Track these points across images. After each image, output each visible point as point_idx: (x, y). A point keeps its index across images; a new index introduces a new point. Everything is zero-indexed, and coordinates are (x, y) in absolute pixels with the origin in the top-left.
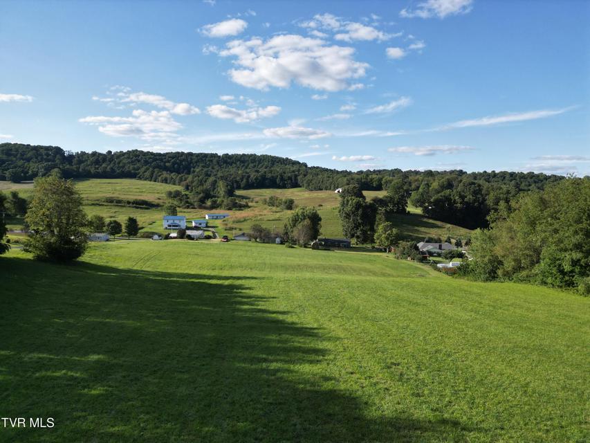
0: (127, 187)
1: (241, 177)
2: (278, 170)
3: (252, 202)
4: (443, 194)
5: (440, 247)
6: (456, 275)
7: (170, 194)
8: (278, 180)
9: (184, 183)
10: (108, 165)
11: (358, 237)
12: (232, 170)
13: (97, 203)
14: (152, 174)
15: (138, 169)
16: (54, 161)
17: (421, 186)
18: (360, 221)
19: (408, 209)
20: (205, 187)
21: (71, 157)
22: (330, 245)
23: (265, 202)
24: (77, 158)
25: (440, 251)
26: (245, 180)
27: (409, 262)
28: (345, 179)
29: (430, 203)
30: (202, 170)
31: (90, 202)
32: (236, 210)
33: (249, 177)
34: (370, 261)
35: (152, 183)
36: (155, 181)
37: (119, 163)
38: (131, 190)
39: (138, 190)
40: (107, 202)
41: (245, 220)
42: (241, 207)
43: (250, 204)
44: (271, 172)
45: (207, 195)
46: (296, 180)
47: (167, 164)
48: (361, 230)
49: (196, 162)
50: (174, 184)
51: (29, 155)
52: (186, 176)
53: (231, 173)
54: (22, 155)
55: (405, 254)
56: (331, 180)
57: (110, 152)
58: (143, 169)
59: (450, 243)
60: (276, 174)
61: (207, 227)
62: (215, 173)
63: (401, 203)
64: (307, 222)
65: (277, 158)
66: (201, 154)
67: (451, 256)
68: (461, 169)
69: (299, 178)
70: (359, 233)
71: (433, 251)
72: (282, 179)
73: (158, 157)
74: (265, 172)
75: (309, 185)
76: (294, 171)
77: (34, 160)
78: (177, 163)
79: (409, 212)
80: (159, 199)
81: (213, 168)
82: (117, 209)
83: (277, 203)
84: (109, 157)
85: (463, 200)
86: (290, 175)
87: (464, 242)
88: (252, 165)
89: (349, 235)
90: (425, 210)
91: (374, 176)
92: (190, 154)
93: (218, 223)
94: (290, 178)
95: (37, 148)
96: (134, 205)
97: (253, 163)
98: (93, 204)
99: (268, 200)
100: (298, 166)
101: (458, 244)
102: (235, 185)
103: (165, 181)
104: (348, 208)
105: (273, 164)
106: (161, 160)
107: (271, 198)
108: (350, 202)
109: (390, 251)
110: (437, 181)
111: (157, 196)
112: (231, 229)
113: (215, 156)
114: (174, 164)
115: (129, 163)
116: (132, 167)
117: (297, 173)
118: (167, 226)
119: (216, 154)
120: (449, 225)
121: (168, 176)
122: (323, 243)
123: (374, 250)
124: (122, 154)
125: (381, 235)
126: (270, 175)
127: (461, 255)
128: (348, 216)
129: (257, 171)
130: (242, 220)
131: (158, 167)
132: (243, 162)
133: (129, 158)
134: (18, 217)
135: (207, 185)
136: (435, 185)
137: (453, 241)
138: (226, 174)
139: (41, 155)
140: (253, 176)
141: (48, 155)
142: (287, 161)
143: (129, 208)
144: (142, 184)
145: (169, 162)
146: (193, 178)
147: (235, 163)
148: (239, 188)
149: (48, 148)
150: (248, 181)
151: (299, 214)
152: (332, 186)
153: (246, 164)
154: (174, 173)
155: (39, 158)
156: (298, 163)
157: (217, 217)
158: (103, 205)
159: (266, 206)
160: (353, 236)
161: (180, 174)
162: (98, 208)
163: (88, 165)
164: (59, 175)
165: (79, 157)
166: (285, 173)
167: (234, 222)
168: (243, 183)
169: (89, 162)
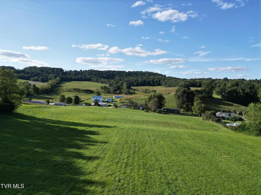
2: (152, 78)
3: (137, 91)
4: (233, 88)
5: (230, 115)
6: (237, 131)
7: (102, 87)
8: (151, 83)
9: (109, 83)
10: (80, 76)
11: (184, 108)
12: (131, 78)
13: (69, 91)
14: (97, 79)
15: (92, 77)
16: (59, 74)
17: (222, 85)
18: (185, 100)
19: (213, 96)
21: (66, 72)
22: (169, 111)
25: (229, 117)
26: (136, 82)
27: (210, 122)
29: (225, 93)
30: (119, 78)
31: (67, 90)
32: (129, 95)
33: (138, 80)
34: (187, 121)
36: (98, 82)
37: (84, 75)
38: (86, 86)
39: (89, 86)
40: (74, 90)
42: (131, 94)
43: (136, 92)
44: (148, 78)
45: (118, 88)
46: (160, 82)
47: (104, 75)
48: (186, 105)
49: (116, 75)
50: (106, 84)
51: (50, 71)
52: (111, 80)
53: (130, 79)
54: (47, 72)
55: (208, 118)
56: (176, 82)
57: (81, 70)
58: (94, 77)
59: (236, 113)
60: (151, 80)
61: (112, 101)
62: (124, 79)
63: (210, 92)
64: (156, 99)
65: (152, 73)
66: (119, 71)
67: (235, 120)
68: (243, 78)
69: (161, 81)
70: (185, 106)
71: (225, 117)
72: (153, 82)
73: (100, 73)
74: (145, 79)
75: (166, 85)
76: (159, 78)
77: (51, 73)
78: (108, 75)
79: (214, 97)
80: (97, 89)
81: (123, 77)
83: (148, 92)
84: (81, 72)
85: (244, 91)
86: (157, 80)
87: (243, 113)
89: (179, 107)
90: (223, 96)
91: (197, 81)
92: (114, 71)
93: (118, 100)
94: (157, 81)
95: (53, 69)
96: (85, 92)
97: (141, 75)
98: (68, 91)
99: (144, 91)
101: (241, 114)
102: (132, 84)
103: (102, 82)
104: (179, 93)
105: (150, 76)
106: (102, 74)
107: (146, 90)
108: (181, 90)
109: (200, 116)
110: (230, 83)
111: (97, 88)
113: (125, 72)
114: (107, 75)
115: (88, 75)
116: (89, 76)
117: (160, 79)
118: (94, 100)
119: (125, 71)
120: (235, 104)
121: (103, 80)
122: (166, 110)
123: (192, 115)
124: (86, 71)
125: (195, 107)
126: (148, 80)
127: (241, 120)
128: (179, 97)
129: (142, 78)
130: (129, 99)
131: (100, 76)
132: (137, 74)
133: (89, 73)
134: (35, 95)
135: (119, 84)
136: (229, 85)
137: (238, 112)
138: (128, 80)
139: (54, 71)
140: (140, 80)
141: (57, 71)
142: (156, 74)
143: (83, 93)
144: (92, 84)
145: (105, 74)
146: (114, 81)
147: (133, 75)
148: (133, 86)
149: (57, 69)
151: (152, 95)
152: (177, 85)
153: (138, 75)
154: (106, 79)
155: (54, 73)
156: (162, 75)
157: (118, 97)
158: (72, 91)
159: (143, 93)
160: (181, 108)
161: (108, 79)
162: (70, 92)
163: (72, 76)
164: (59, 79)
165: (69, 72)
166: (155, 79)
167: (125, 100)
168: (135, 84)
169: (72, 75)
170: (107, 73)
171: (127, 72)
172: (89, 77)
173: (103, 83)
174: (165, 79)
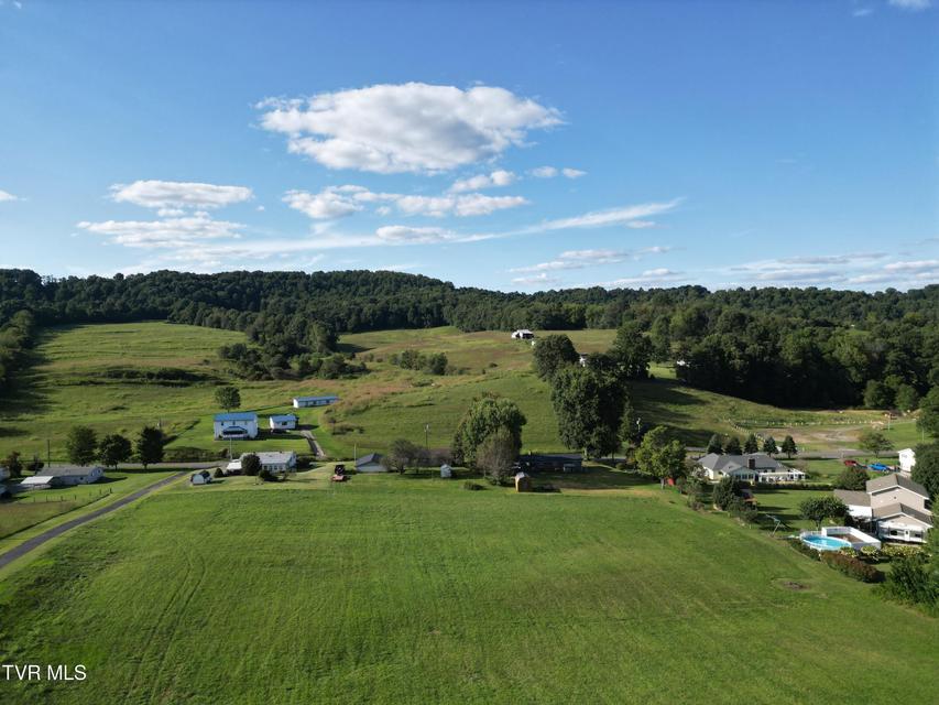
0: (148, 340)
1: (347, 311)
2: (408, 296)
3: (371, 359)
4: (707, 342)
5: (752, 466)
7: (225, 352)
8: (409, 315)
9: (251, 328)
10: (116, 299)
12: (331, 299)
13: (90, 380)
14: (195, 312)
15: (170, 303)
16: (21, 296)
18: (595, 417)
19: (650, 371)
20: (286, 334)
21: (52, 286)
22: (542, 469)
23: (395, 360)
24: (61, 289)
26: (354, 317)
28: (524, 312)
30: (280, 301)
31: (77, 379)
33: (361, 310)
35: (194, 328)
36: (200, 325)
37: (136, 294)
38: (156, 345)
39: (169, 346)
40: (110, 376)
41: (367, 408)
42: (353, 373)
43: (369, 365)
44: (397, 301)
45: (293, 350)
46: (440, 313)
47: (219, 293)
49: (270, 288)
50: (233, 329)
52: (254, 314)
53: (330, 305)
57: (120, 276)
58: (178, 304)
60: (406, 305)
61: (298, 427)
62: (302, 306)
63: (639, 361)
64: (502, 433)
65: (404, 275)
66: (277, 273)
69: (445, 310)
70: (593, 440)
72: (416, 312)
73: (203, 282)
74: (387, 302)
75: (462, 322)
76: (435, 299)
78: (237, 291)
79: (652, 376)
80: (206, 362)
81: (298, 297)
82: (128, 390)
83: (416, 362)
84: (118, 284)
85: (744, 351)
86: (428, 305)
88: (364, 289)
92: (259, 274)
93: (318, 415)
94: (429, 311)
96: (161, 380)
97: (363, 285)
98: (82, 383)
99: (400, 357)
100: (439, 288)
102: (338, 328)
103: (217, 324)
104: (572, 393)
105: (399, 287)
106: (210, 287)
107: (406, 355)
111: (203, 355)
112: (345, 430)
113: (299, 275)
114: (231, 292)
115: (153, 293)
116: (158, 300)
117: (440, 301)
118: (221, 433)
119: (303, 272)
121: (221, 315)
124: (140, 278)
126: (395, 306)
128: (570, 406)
129: (374, 301)
130: (362, 407)
131: (203, 298)
132: (348, 284)
133: (153, 285)
135: (290, 330)
136: (679, 320)
138: (321, 307)
140: (367, 308)
141: (11, 285)
142: (420, 281)
143: (150, 387)
144: (176, 333)
145: (222, 289)
146: (266, 317)
147: (336, 287)
148: (344, 330)
149: (12, 274)
150: (359, 319)
152: (502, 323)
153: (353, 288)
154: (232, 310)
156: (439, 283)
157: (315, 402)
158: (102, 383)
159: (397, 368)
161: (243, 311)
162: (92, 389)
163: (80, 301)
164: (27, 322)
165: (65, 286)
166: (420, 302)
167: (347, 413)
168: (351, 323)
169: (83, 295)
170: (229, 282)
171: (309, 276)
172: (155, 302)
173: (219, 327)
174: (457, 300)
